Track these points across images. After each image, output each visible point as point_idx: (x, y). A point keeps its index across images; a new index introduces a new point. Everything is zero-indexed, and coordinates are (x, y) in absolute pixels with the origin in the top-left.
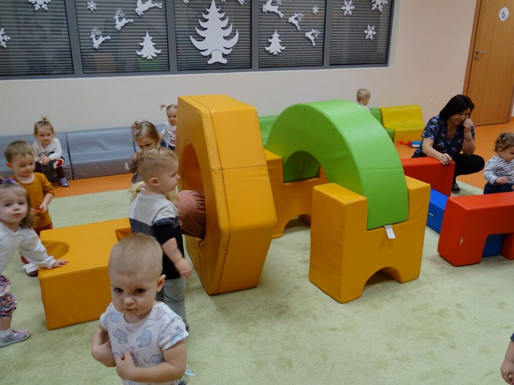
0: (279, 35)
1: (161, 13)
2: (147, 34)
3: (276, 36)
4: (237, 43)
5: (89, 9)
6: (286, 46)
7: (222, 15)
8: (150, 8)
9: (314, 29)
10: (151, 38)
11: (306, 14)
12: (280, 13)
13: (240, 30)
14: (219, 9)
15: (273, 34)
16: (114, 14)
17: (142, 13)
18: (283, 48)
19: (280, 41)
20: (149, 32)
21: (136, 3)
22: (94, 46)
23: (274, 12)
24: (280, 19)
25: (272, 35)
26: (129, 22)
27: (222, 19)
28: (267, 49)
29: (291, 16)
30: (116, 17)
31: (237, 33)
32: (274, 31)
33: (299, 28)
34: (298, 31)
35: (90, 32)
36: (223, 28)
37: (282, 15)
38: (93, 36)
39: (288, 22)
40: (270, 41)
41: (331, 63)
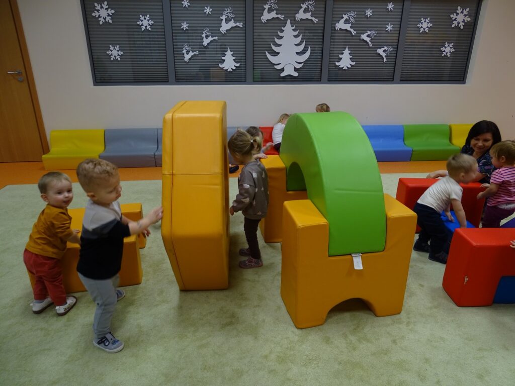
0: (350, 52)
1: (242, 32)
2: (229, 50)
3: (347, 52)
4: (308, 58)
5: (183, 29)
6: (356, 61)
7: (296, 33)
8: (232, 27)
9: (386, 45)
10: (232, 53)
11: (378, 32)
12: (352, 30)
13: (312, 46)
14: (294, 28)
15: (344, 50)
16: (202, 33)
17: (225, 32)
18: (353, 63)
19: (351, 57)
20: (230, 48)
21: (221, 24)
22: (185, 59)
23: (346, 30)
24: (352, 36)
25: (343, 52)
26: (214, 40)
27: (296, 37)
28: (337, 64)
29: (363, 34)
30: (204, 36)
31: (309, 49)
32: (346, 48)
33: (370, 45)
34: (369, 48)
35: (182, 48)
36: (296, 45)
37: (354, 32)
38: (184, 51)
39: (360, 39)
40: (340, 56)
41: (402, 79)
